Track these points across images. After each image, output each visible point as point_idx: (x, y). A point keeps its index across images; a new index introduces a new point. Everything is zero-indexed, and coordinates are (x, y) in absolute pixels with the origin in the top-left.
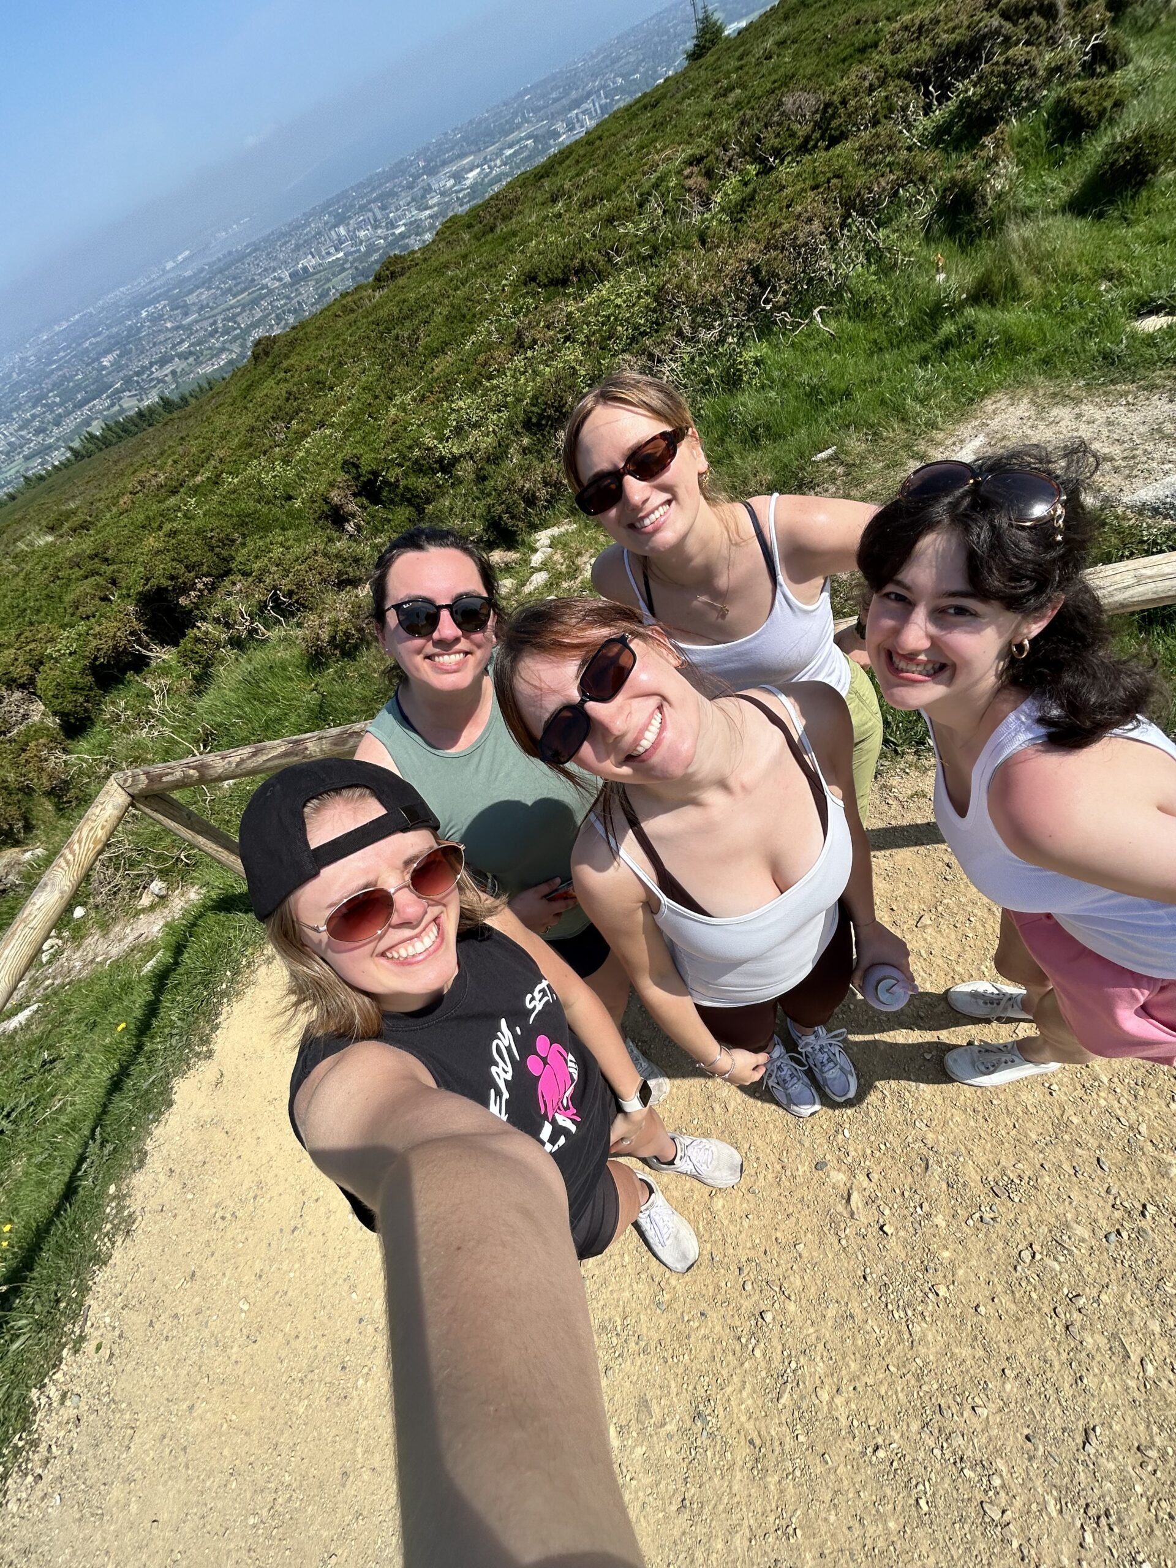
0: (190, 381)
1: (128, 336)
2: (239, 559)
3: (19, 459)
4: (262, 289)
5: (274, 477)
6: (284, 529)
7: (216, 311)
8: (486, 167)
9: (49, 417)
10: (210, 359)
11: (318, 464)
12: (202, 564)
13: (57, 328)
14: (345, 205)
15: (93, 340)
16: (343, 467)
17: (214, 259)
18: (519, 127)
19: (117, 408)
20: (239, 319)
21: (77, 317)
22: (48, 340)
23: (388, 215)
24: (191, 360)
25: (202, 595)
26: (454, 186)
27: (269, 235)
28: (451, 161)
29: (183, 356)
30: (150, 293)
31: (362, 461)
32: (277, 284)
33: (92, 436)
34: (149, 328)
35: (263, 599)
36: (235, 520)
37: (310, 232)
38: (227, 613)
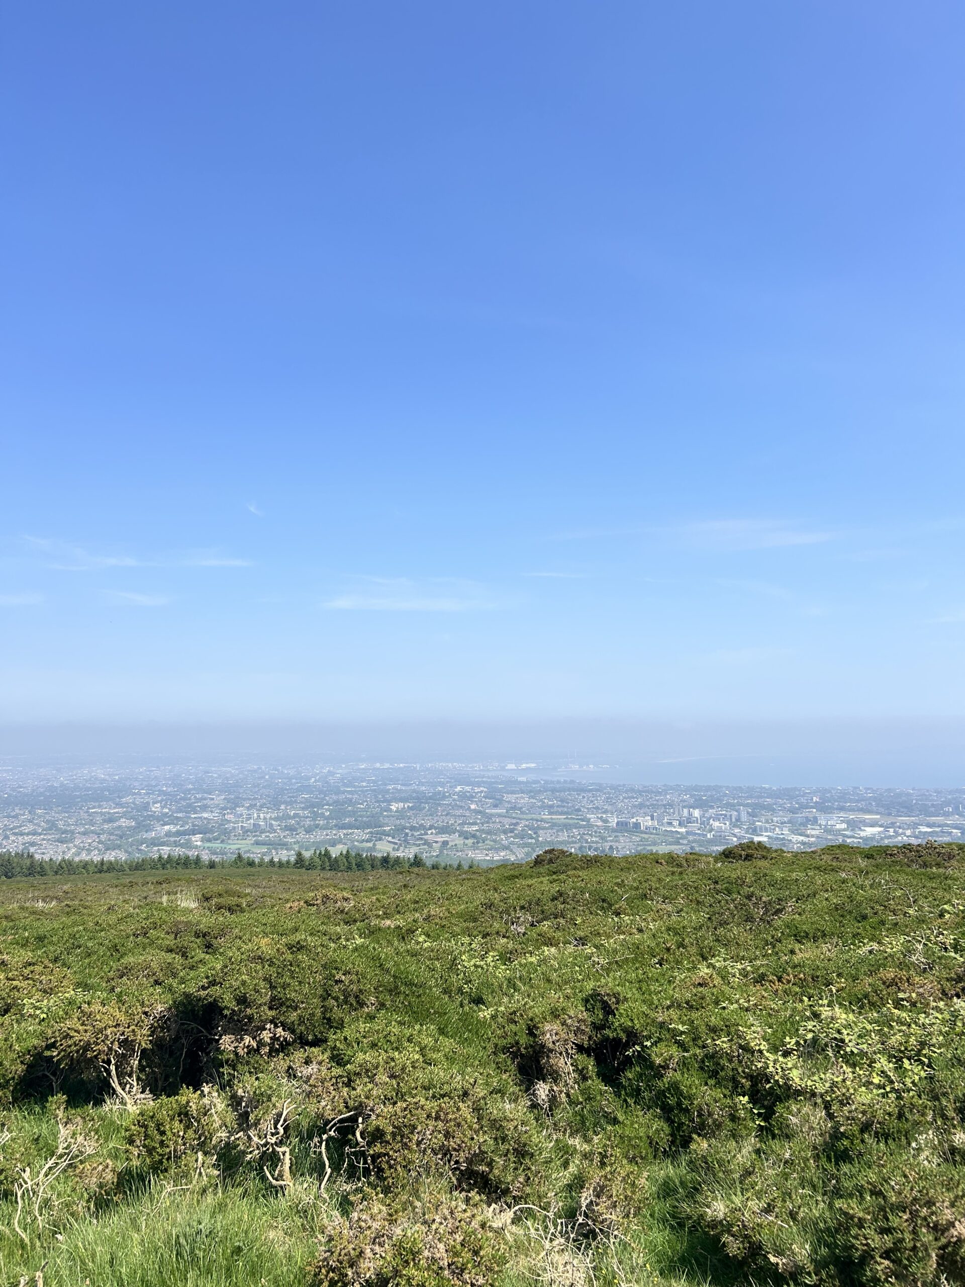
0: (452, 858)
1: (430, 798)
2: (347, 1032)
3: (251, 840)
4: (583, 820)
5: (476, 966)
6: (442, 1031)
7: (525, 816)
8: (891, 830)
9: (308, 822)
10: (488, 850)
11: (549, 981)
12: (296, 1008)
13: (378, 765)
14: (711, 796)
15: (399, 787)
16: (586, 1001)
17: (556, 779)
18: (947, 815)
19: (370, 845)
20: (541, 832)
21: (401, 765)
22: (363, 769)
23: (754, 822)
24: (470, 842)
25: (257, 1051)
26: (844, 830)
27: (619, 786)
28: (851, 810)
29: (465, 835)
30: (476, 777)
31: (622, 1008)
32: (600, 823)
33: (327, 854)
34: (454, 800)
35: (329, 1114)
36: (388, 978)
37: (662, 800)
38: (258, 1100)
